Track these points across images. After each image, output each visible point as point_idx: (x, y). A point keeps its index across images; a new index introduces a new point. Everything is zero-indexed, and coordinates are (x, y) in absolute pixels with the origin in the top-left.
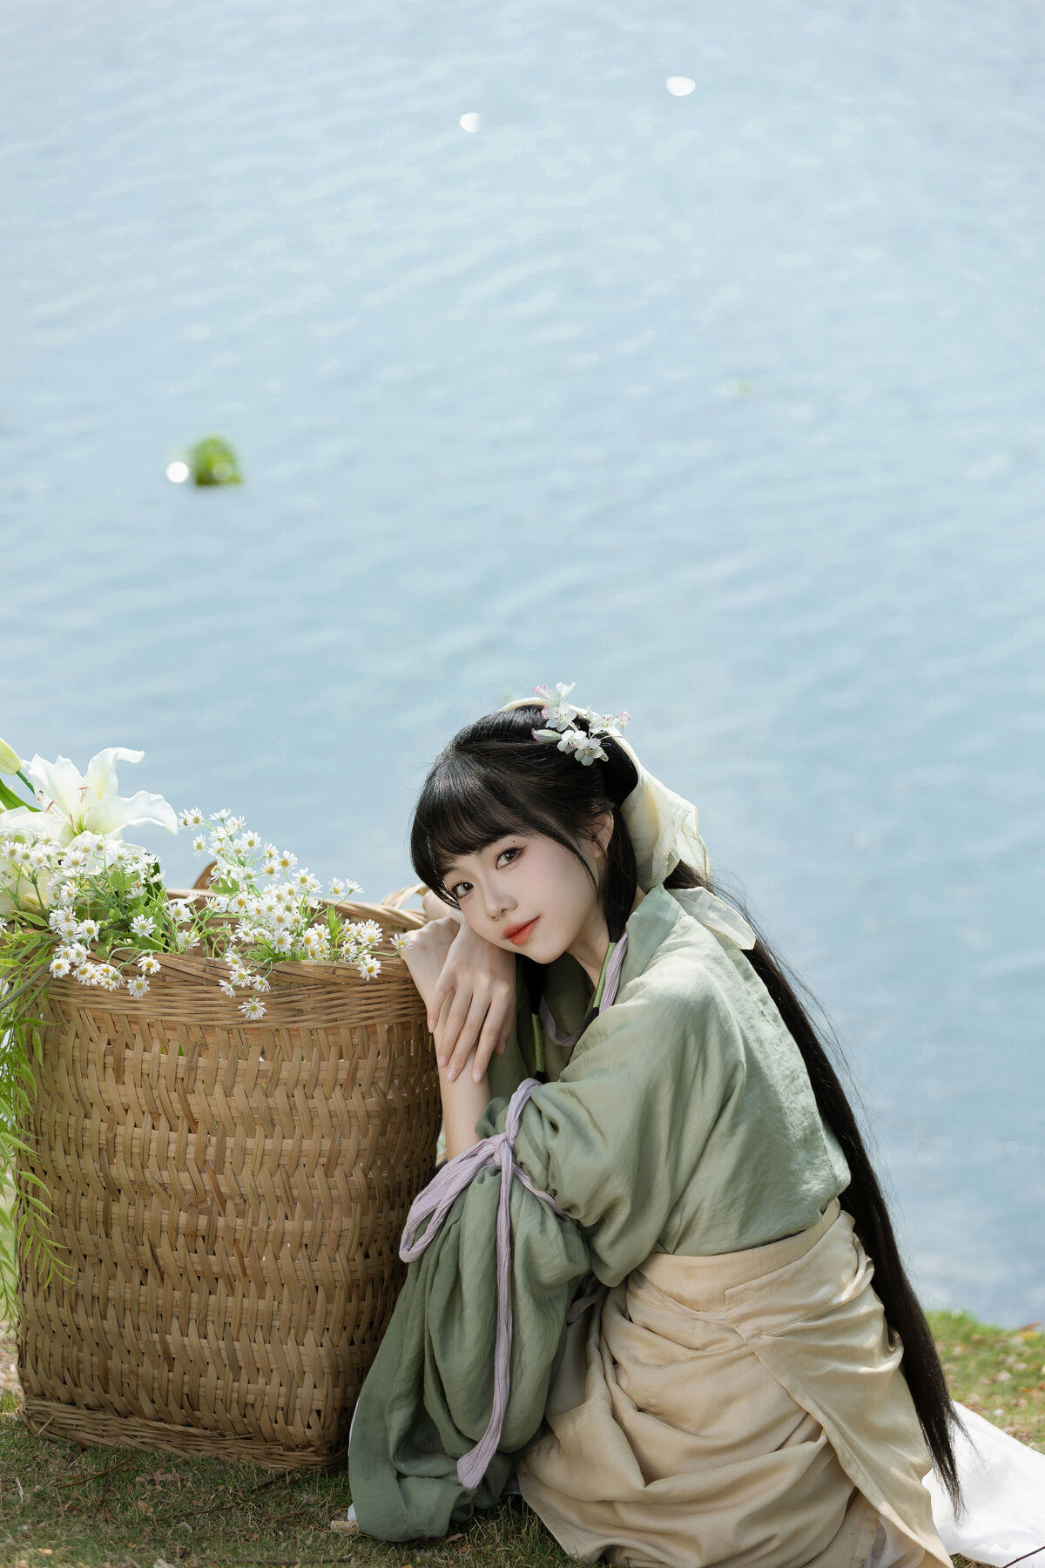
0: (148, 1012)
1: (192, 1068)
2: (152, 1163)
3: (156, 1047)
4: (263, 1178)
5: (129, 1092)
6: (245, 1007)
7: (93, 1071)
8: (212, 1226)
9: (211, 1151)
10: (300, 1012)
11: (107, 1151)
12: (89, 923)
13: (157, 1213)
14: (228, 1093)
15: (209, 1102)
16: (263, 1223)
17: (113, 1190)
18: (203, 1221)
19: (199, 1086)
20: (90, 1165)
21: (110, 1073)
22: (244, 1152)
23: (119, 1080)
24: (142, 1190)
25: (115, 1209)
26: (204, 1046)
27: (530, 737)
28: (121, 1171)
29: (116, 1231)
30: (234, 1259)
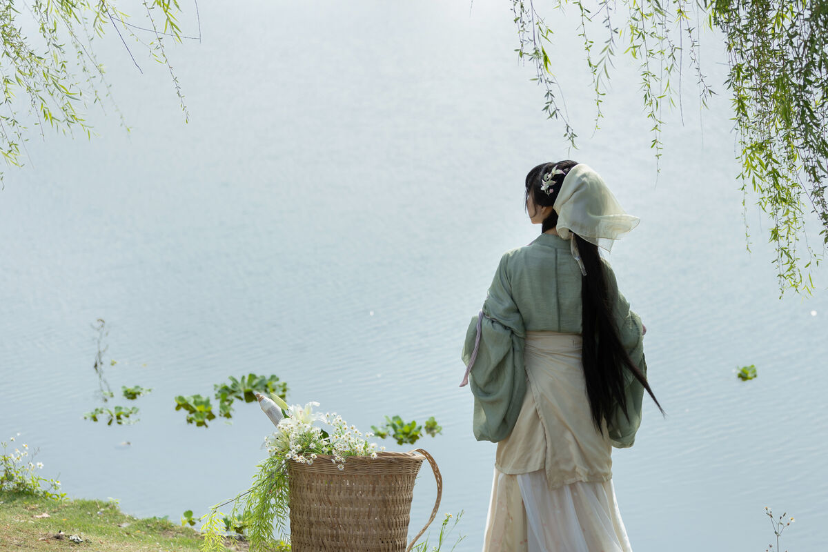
0: (317, 471)
1: (329, 487)
2: (321, 516)
3: (320, 482)
4: (351, 519)
5: (313, 495)
6: (339, 466)
7: (305, 489)
8: (337, 532)
9: (336, 511)
10: (356, 470)
11: (309, 513)
12: (299, 446)
13: (323, 530)
14: (339, 494)
15: (335, 497)
16: (351, 532)
17: (311, 524)
18: (335, 532)
19: (332, 492)
20: (305, 517)
21: (309, 490)
22: (345, 511)
23: (311, 492)
24: (318, 523)
25: (312, 530)
26: (332, 480)
28: (313, 519)
29: (313, 536)
30: (344, 542)
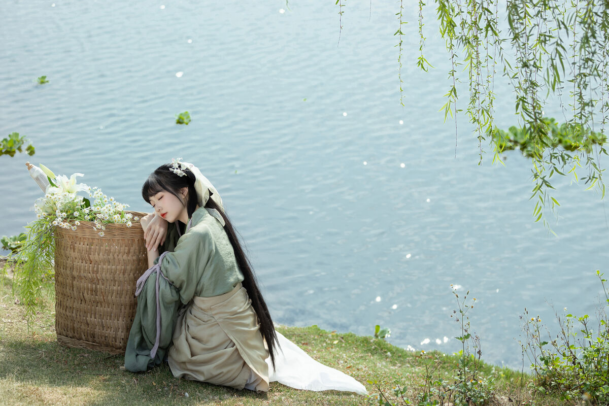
0: (80, 235)
1: (90, 248)
2: (82, 271)
3: (82, 243)
4: (108, 275)
5: (76, 254)
6: (100, 233)
7: (69, 249)
8: (96, 287)
9: (95, 268)
10: (115, 235)
11: (72, 268)
12: (64, 213)
13: (84, 284)
14: (99, 255)
15: (95, 257)
16: (108, 287)
17: (74, 278)
18: (94, 286)
19: (92, 253)
20: (68, 272)
21: (72, 250)
22: (103, 269)
23: (74, 251)
24: (80, 277)
25: (74, 283)
26: (93, 243)
27: (169, 170)
28: (75, 273)
29: (75, 289)
30: (102, 297)
